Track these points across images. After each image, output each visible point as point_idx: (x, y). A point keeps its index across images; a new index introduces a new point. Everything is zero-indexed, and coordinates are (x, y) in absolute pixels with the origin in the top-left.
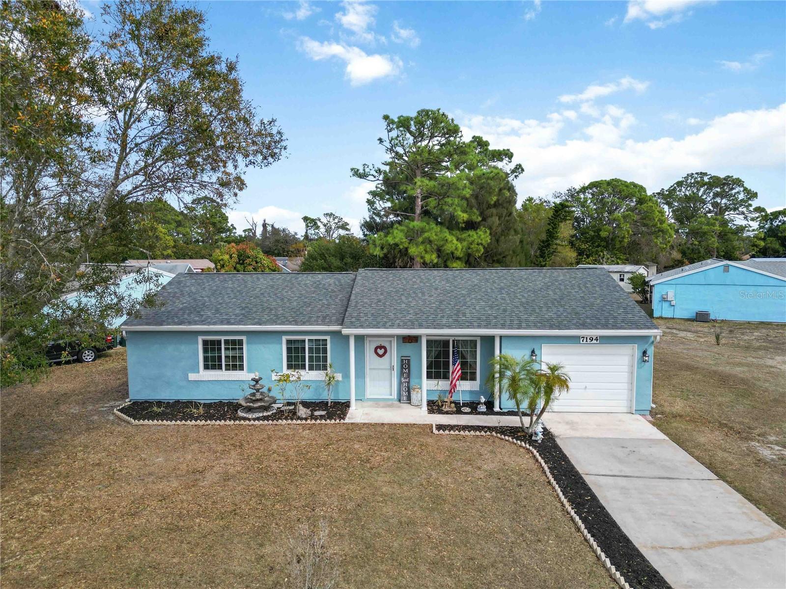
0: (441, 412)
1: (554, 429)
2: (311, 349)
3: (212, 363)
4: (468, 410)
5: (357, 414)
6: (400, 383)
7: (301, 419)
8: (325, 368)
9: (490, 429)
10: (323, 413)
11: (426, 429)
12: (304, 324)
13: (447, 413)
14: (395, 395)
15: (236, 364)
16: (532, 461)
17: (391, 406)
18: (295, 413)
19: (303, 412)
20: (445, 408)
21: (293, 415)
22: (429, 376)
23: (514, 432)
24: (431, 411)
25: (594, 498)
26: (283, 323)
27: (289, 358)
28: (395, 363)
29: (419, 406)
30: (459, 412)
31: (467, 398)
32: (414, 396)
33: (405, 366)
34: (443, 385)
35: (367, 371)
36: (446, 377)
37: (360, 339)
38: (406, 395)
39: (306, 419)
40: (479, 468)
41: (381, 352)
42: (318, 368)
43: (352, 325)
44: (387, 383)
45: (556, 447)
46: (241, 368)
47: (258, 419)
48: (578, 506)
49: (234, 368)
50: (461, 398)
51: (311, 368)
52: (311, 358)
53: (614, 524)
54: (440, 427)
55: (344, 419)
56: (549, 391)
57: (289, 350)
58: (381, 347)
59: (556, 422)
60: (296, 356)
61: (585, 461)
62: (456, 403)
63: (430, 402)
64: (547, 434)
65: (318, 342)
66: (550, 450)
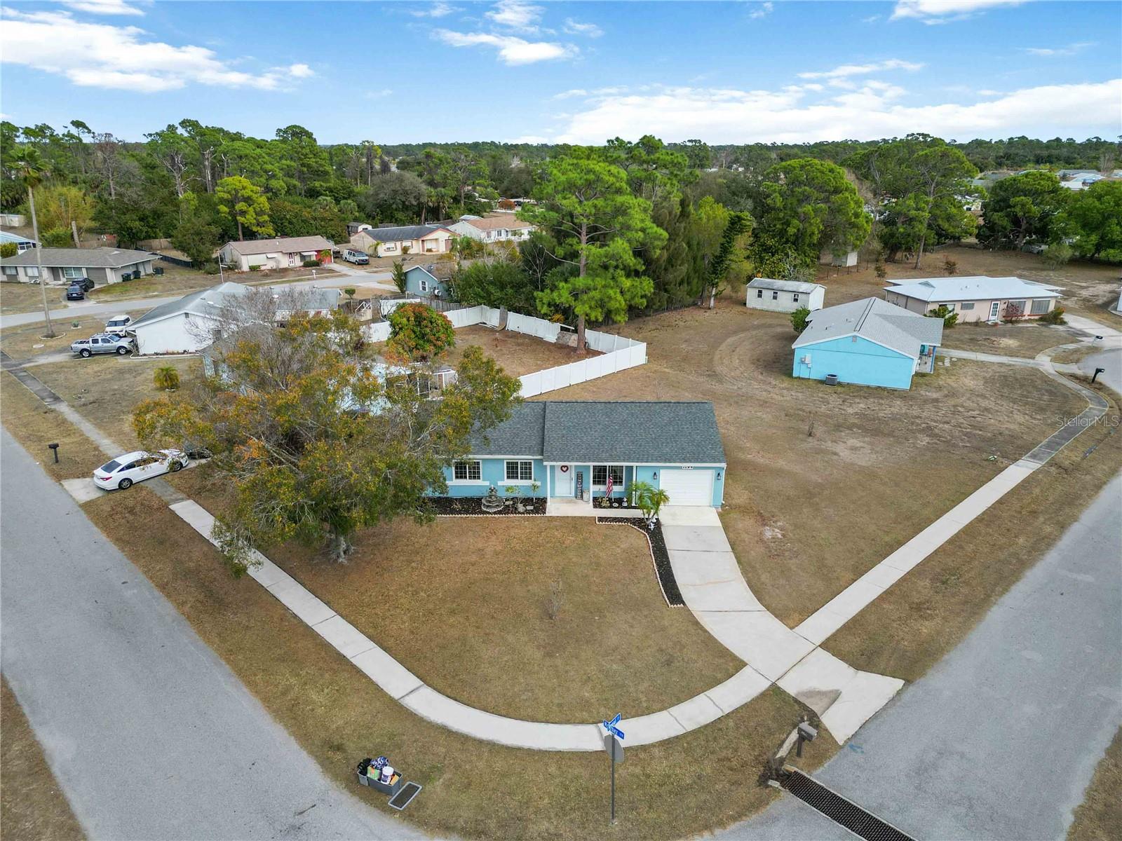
0: (601, 507)
1: (662, 520)
2: (521, 468)
3: (460, 474)
4: (617, 505)
5: (553, 509)
6: (577, 488)
7: (521, 513)
8: (530, 478)
9: (627, 520)
10: (532, 508)
11: (590, 520)
12: (518, 454)
13: (604, 507)
14: (573, 494)
15: (475, 475)
16: (645, 542)
17: (570, 502)
18: (516, 509)
19: (521, 508)
20: (603, 505)
21: (515, 511)
22: (594, 483)
23: (640, 523)
24: (595, 506)
25: (669, 562)
26: (505, 454)
27: (508, 473)
28: (574, 475)
29: (588, 502)
30: (611, 507)
31: (617, 496)
32: (585, 495)
33: (580, 477)
34: (602, 488)
35: (556, 479)
36: (604, 483)
37: (552, 467)
38: (580, 494)
39: (523, 513)
40: (619, 547)
41: (565, 469)
42: (526, 479)
43: (549, 459)
44: (568, 485)
45: (660, 533)
46: (479, 478)
47: (495, 513)
48: (659, 566)
49: (474, 478)
50: (613, 496)
51: (522, 478)
52: (522, 473)
53: (672, 575)
54: (601, 519)
55: (545, 513)
56: (658, 504)
57: (508, 468)
58: (565, 466)
59: (665, 514)
60: (512, 471)
61: (671, 541)
62: (610, 500)
63: (595, 499)
64: (658, 524)
65: (526, 463)
66: (656, 535)
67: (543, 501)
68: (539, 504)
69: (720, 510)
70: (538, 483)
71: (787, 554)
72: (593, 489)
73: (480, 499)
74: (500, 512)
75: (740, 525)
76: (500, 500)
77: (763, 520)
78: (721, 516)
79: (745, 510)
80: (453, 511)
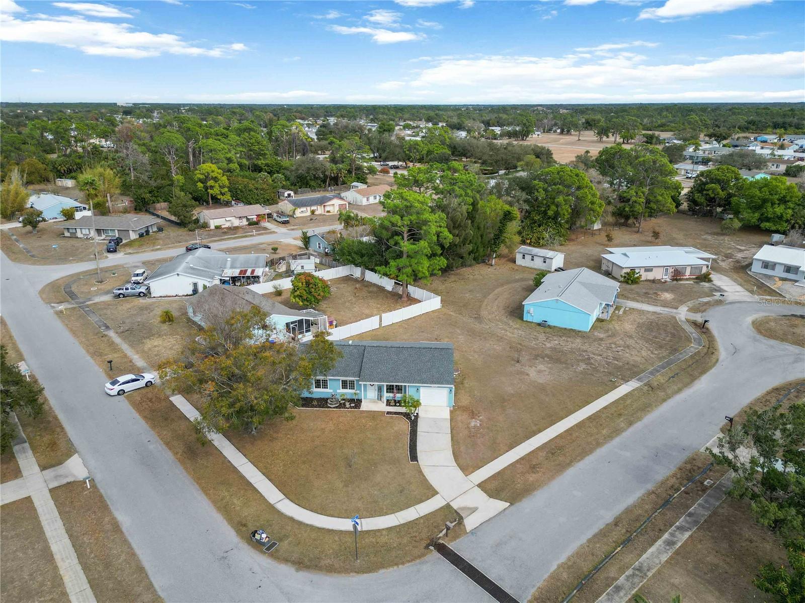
0: (390, 406)
1: (420, 414)
2: (349, 384)
3: (318, 386)
4: (398, 404)
5: (365, 406)
6: (378, 395)
7: (348, 408)
8: (354, 389)
9: (402, 414)
11: (382, 413)
12: (347, 377)
13: (392, 406)
14: (376, 398)
15: (325, 386)
16: (407, 427)
17: (374, 402)
18: (345, 405)
19: (347, 405)
20: (391, 404)
21: (345, 407)
22: (387, 392)
23: (407, 416)
24: (387, 405)
25: (416, 438)
26: (340, 376)
27: (342, 386)
28: (376, 389)
29: (383, 403)
30: (395, 405)
32: (382, 399)
33: (379, 390)
34: (391, 395)
35: (367, 390)
36: (392, 393)
37: (365, 385)
38: (380, 398)
40: (393, 429)
41: (371, 386)
42: (352, 389)
43: (363, 381)
44: (374, 394)
45: (417, 422)
46: (327, 388)
47: (334, 408)
49: (325, 388)
50: (396, 399)
51: (349, 389)
52: (349, 386)
53: (416, 446)
54: (388, 413)
55: (359, 408)
56: (417, 406)
57: (342, 383)
59: (421, 411)
60: (345, 385)
61: (421, 427)
62: (395, 401)
63: (388, 401)
64: (417, 417)
65: (352, 381)
66: (414, 423)
67: (360, 401)
68: (357, 403)
69: (452, 409)
70: (358, 392)
71: (478, 435)
72: (386, 395)
73: (328, 399)
74: (336, 407)
75: (459, 418)
76: (337, 401)
77: (473, 415)
78: (451, 412)
79: (464, 409)
80: (313, 406)
